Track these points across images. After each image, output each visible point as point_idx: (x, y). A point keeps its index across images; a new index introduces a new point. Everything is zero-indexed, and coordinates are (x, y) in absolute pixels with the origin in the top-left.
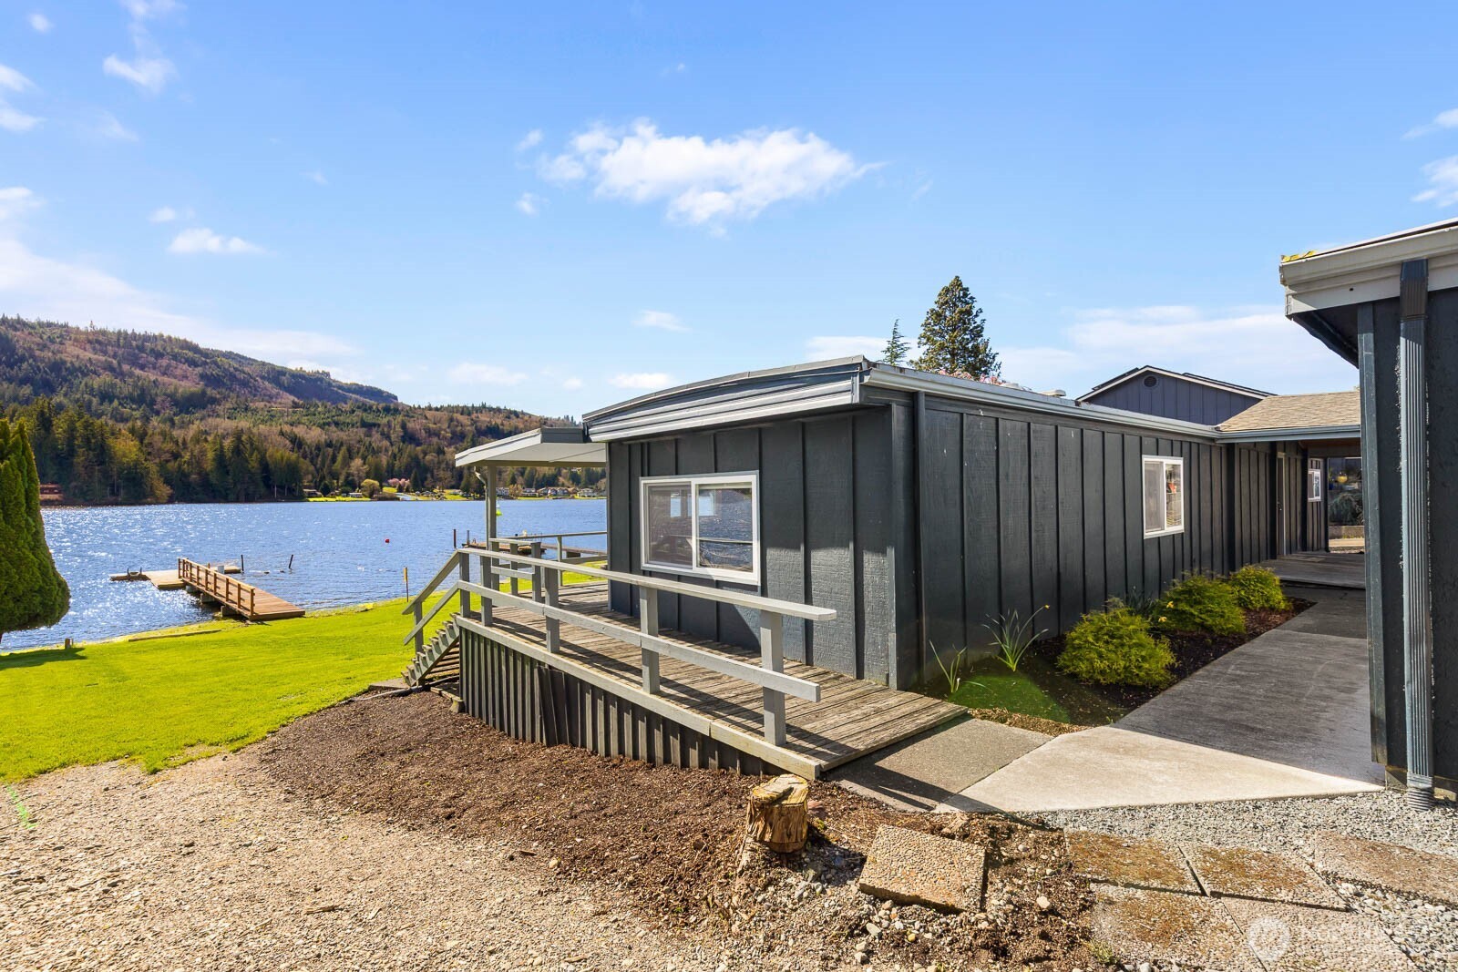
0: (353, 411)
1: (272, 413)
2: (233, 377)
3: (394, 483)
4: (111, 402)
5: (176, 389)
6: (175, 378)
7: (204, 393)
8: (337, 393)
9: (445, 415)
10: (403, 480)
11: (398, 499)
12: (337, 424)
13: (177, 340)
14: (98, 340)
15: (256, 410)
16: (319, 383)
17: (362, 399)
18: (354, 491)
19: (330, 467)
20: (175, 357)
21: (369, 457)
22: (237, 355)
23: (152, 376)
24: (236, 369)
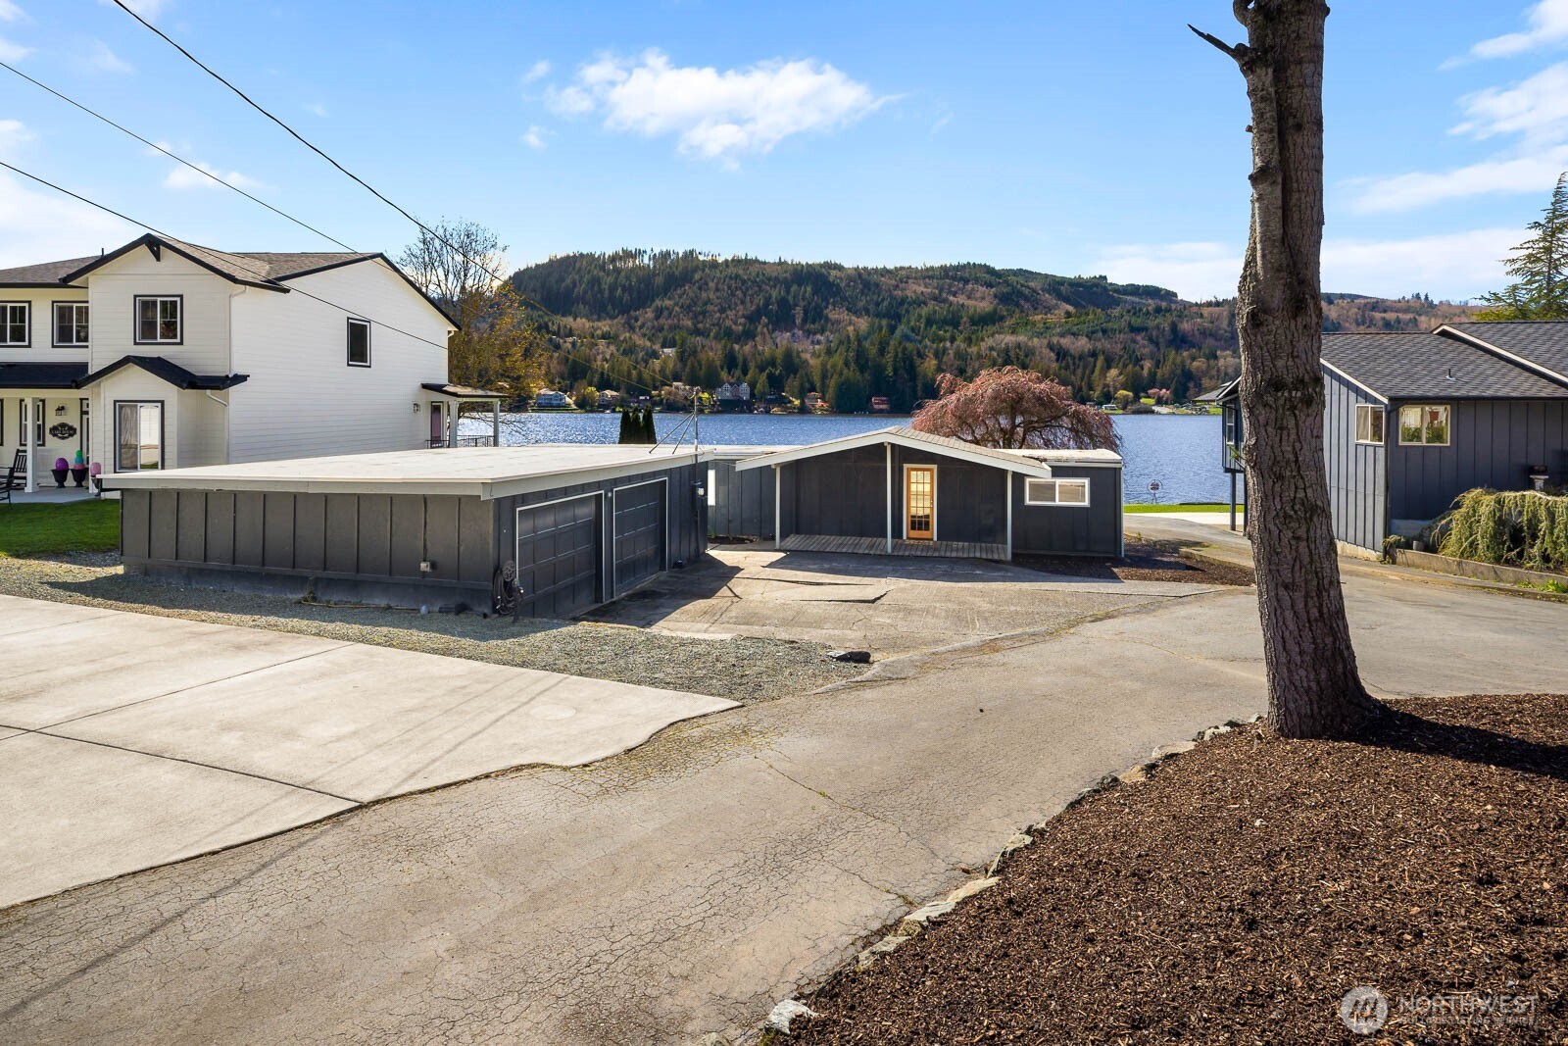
0: (1122, 316)
1: (1048, 325)
2: (1020, 294)
3: (1154, 394)
4: (931, 326)
5: (975, 307)
6: (976, 300)
7: (995, 310)
8: (1113, 297)
9: (1225, 311)
10: (1164, 390)
11: (1153, 412)
12: (1104, 331)
13: (980, 265)
14: (928, 274)
15: (1034, 324)
16: (1095, 289)
17: (1137, 300)
18: (1109, 403)
19: (1089, 378)
20: (977, 280)
21: (1131, 366)
22: (1026, 271)
23: (961, 299)
24: (1022, 286)
